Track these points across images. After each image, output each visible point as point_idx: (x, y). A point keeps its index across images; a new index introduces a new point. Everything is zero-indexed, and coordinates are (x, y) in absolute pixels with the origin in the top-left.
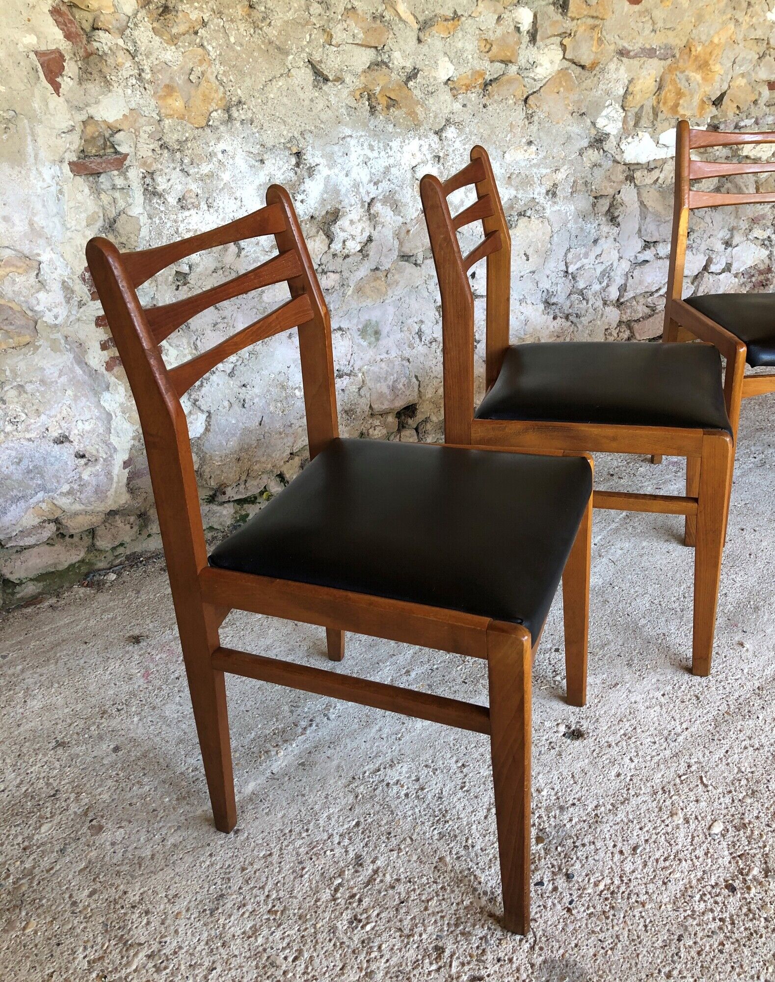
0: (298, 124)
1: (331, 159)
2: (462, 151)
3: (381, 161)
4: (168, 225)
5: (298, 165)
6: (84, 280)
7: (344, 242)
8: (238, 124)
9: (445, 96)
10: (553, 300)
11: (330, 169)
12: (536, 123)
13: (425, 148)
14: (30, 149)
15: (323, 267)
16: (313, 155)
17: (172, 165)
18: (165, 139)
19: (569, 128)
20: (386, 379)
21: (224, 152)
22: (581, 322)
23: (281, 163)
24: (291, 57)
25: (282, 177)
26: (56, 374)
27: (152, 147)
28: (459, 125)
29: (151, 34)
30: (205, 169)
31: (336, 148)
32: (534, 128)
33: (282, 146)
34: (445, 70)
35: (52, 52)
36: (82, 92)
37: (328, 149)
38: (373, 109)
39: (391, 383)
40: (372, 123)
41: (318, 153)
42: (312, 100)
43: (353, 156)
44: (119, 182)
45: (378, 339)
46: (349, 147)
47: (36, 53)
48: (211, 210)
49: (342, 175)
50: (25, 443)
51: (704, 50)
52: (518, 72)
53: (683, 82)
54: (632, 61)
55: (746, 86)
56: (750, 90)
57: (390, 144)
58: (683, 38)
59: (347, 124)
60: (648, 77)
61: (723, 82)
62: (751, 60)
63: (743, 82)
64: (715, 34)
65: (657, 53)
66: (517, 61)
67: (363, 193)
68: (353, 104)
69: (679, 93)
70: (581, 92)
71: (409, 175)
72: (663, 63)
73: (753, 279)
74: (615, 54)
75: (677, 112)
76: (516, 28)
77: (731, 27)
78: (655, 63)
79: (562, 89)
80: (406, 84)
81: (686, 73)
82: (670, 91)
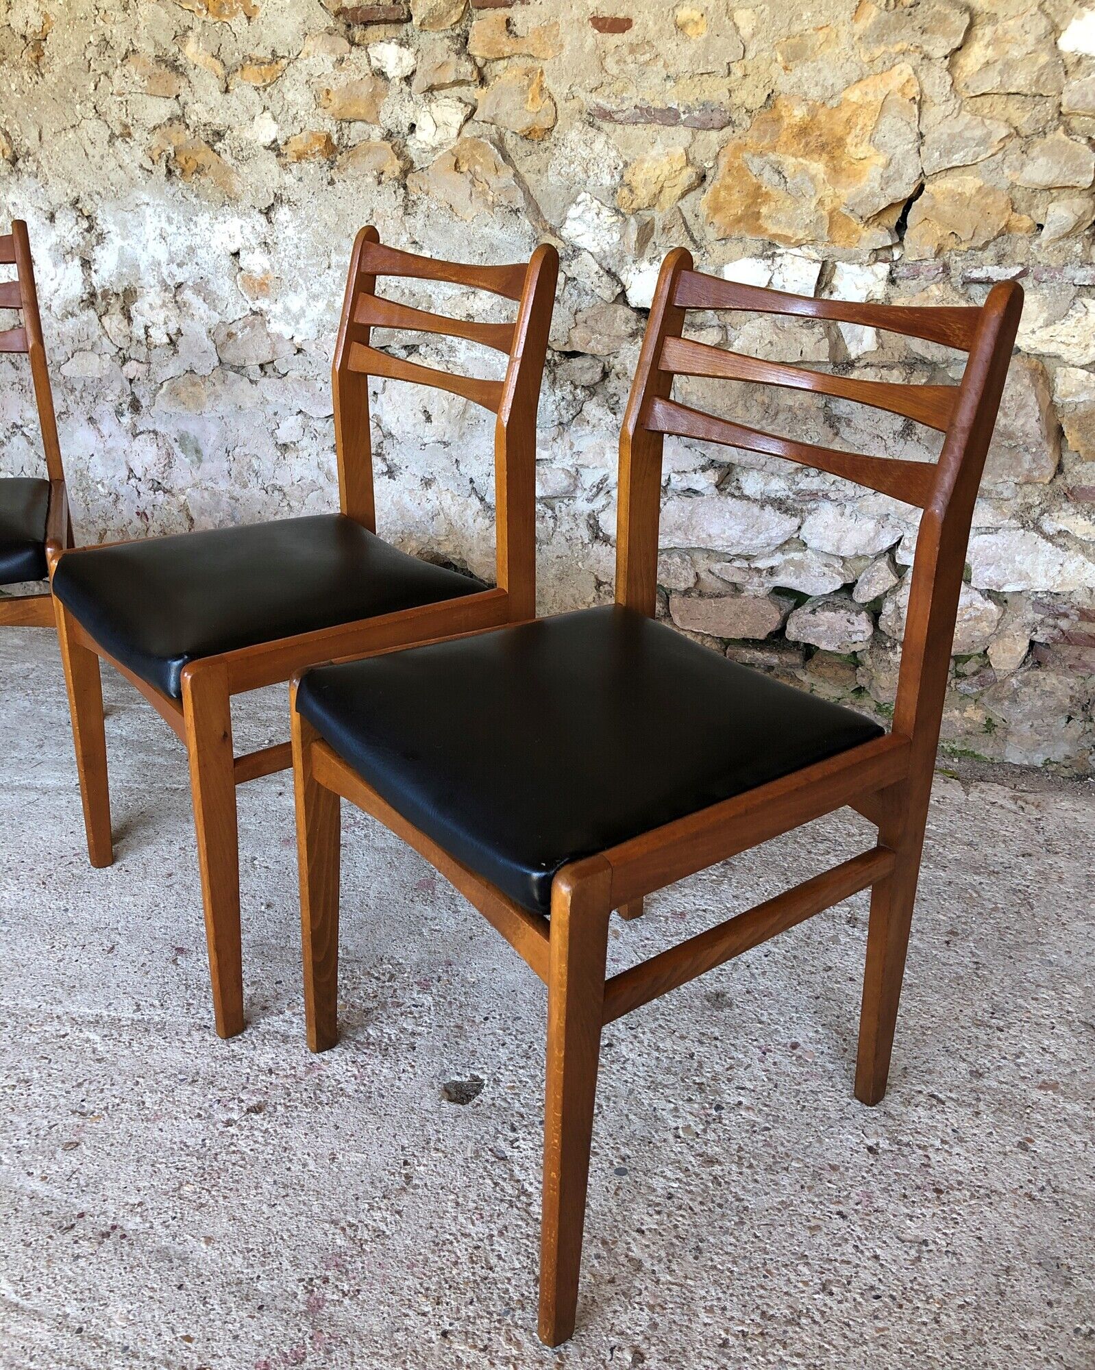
0: (85, 183)
1: (124, 227)
2: (296, 241)
3: (181, 239)
5: (90, 229)
7: (147, 328)
8: (26, 176)
9: (270, 164)
10: (487, 498)
11: (124, 239)
12: (420, 216)
13: (248, 230)
15: (125, 352)
16: (105, 221)
19: (487, 230)
20: (210, 514)
21: (14, 204)
23: (71, 225)
24: (78, 107)
25: (72, 241)
28: (293, 205)
31: (129, 216)
32: (418, 222)
33: (69, 206)
34: (266, 130)
37: (121, 214)
38: (169, 173)
39: (217, 521)
40: (168, 189)
41: (110, 219)
42: (102, 157)
43: (149, 228)
45: (200, 460)
46: (144, 217)
49: (139, 248)
51: (830, 115)
52: (389, 135)
53: (768, 173)
54: (630, 129)
55: (987, 194)
56: (1003, 203)
57: (194, 218)
58: (758, 92)
59: (143, 189)
60: (665, 160)
61: (887, 181)
62: (984, 141)
63: (970, 183)
64: (848, 84)
65: (683, 117)
66: (376, 121)
67: (165, 274)
68: (148, 165)
69: (757, 195)
70: (517, 175)
71: (226, 262)
72: (714, 136)
73: (1064, 624)
74: (585, 116)
75: (759, 230)
76: (380, 74)
77: (904, 69)
78: (682, 135)
79: (478, 168)
80: (211, 146)
81: (772, 157)
82: (728, 188)
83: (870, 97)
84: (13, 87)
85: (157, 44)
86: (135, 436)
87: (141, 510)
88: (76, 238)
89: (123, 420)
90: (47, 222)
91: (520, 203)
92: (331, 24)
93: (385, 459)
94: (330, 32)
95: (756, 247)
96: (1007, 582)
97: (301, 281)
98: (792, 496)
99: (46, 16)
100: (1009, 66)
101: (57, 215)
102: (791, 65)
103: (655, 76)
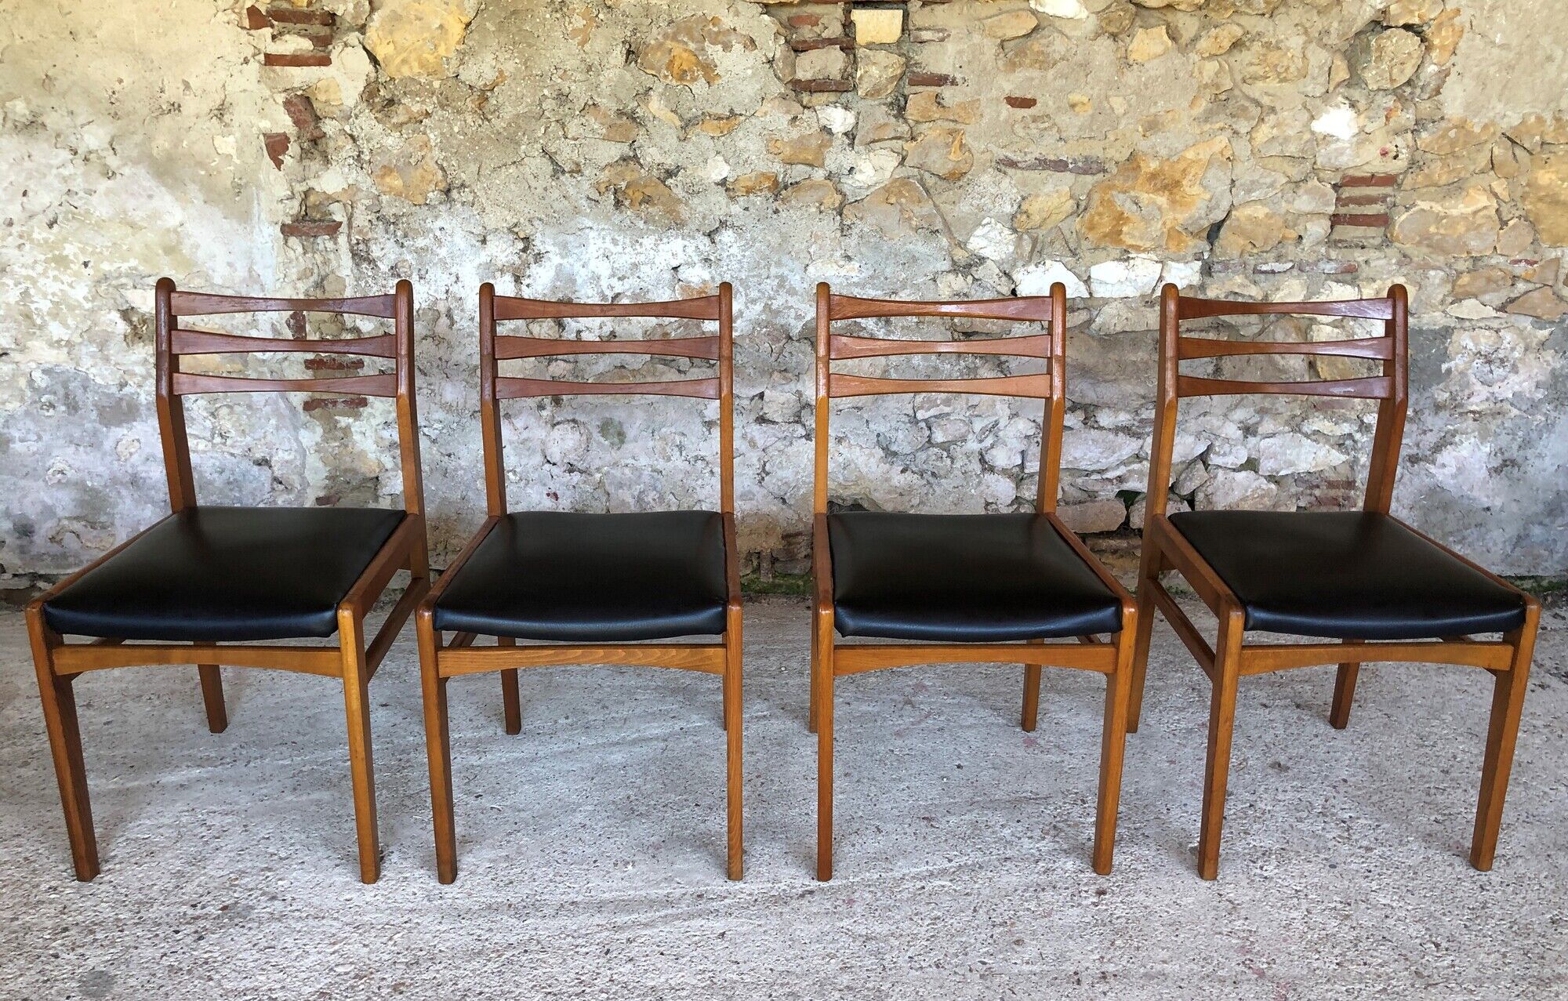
0: (526, 210)
1: (564, 247)
2: (740, 257)
3: (626, 258)
4: (375, 289)
5: (524, 250)
6: (289, 325)
8: (460, 205)
9: (720, 197)
10: (894, 448)
11: (563, 257)
12: (855, 237)
13: (691, 250)
14: (255, 210)
16: (543, 242)
17: (387, 236)
18: (384, 212)
19: (911, 246)
20: (630, 487)
21: (442, 229)
22: (939, 484)
23: (505, 246)
24: (523, 147)
25: (504, 260)
26: (263, 403)
27: (369, 218)
28: (738, 229)
29: (374, 122)
30: (421, 242)
31: (571, 238)
32: (853, 241)
33: (505, 230)
34: (719, 170)
35: (278, 135)
36: (301, 169)
37: (561, 238)
38: (618, 204)
39: (636, 493)
40: (617, 218)
41: (549, 241)
42: (546, 189)
43: (592, 248)
44: (330, 245)
45: (622, 442)
46: (587, 239)
47: (264, 135)
48: (422, 281)
49: (577, 266)
50: (228, 457)
51: (1172, 166)
52: (829, 177)
53: (1128, 204)
54: (1026, 173)
55: (1271, 217)
56: (1280, 224)
57: (640, 240)
58: (1124, 150)
59: (587, 216)
60: (1055, 195)
61: (1210, 209)
62: (1272, 185)
63: (1261, 212)
64: (1187, 147)
65: (1070, 166)
66: (822, 166)
67: (604, 288)
68: (596, 196)
69: (1120, 218)
70: (935, 205)
71: (667, 275)
72: (1089, 178)
73: (1317, 492)
74: (993, 164)
75: (1120, 242)
76: (826, 130)
77: (1221, 141)
78: (1068, 177)
79: (903, 200)
80: (663, 182)
81: (1132, 193)
82: (1100, 214)
83: (1201, 156)
84: (456, 129)
85: (619, 101)
86: (554, 425)
87: (553, 490)
88: (510, 257)
89: (544, 413)
90: (478, 244)
91: (939, 226)
92: (783, 90)
93: (804, 425)
94: (784, 97)
95: (1116, 253)
96: (1282, 469)
97: (741, 289)
98: (1136, 424)
99: (501, 72)
100: (1287, 139)
101: (488, 238)
102: (1148, 134)
103: (1050, 139)
